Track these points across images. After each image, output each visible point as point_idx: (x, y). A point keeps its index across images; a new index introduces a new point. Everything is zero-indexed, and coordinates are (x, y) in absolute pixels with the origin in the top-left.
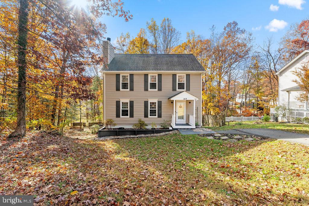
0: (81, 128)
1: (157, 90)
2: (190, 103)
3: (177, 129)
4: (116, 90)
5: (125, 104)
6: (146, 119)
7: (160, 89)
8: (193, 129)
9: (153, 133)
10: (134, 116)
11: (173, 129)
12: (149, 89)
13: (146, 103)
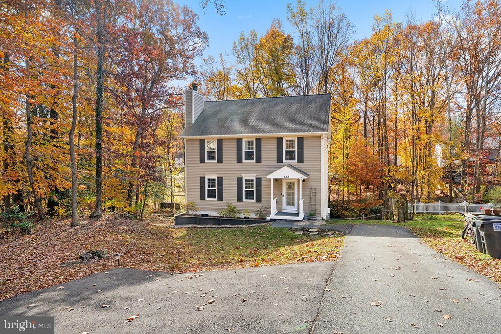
0: (171, 212)
1: (254, 161)
3: (275, 220)
4: (200, 162)
5: (211, 181)
6: (239, 203)
7: (259, 160)
8: (301, 221)
10: (223, 198)
11: (271, 220)
12: (244, 161)
13: (239, 180)
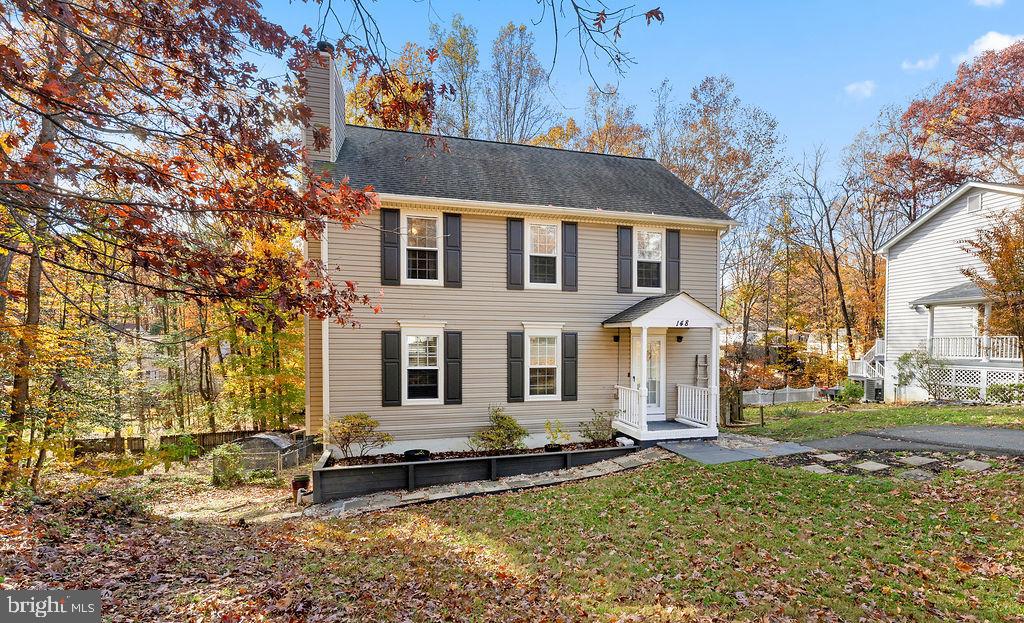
1: (558, 285)
2: (680, 339)
3: (653, 444)
4: (383, 284)
6: (517, 407)
7: (570, 284)
8: (711, 438)
9: (565, 466)
10: (464, 395)
11: (639, 445)
12: (527, 284)
13: (515, 340)
